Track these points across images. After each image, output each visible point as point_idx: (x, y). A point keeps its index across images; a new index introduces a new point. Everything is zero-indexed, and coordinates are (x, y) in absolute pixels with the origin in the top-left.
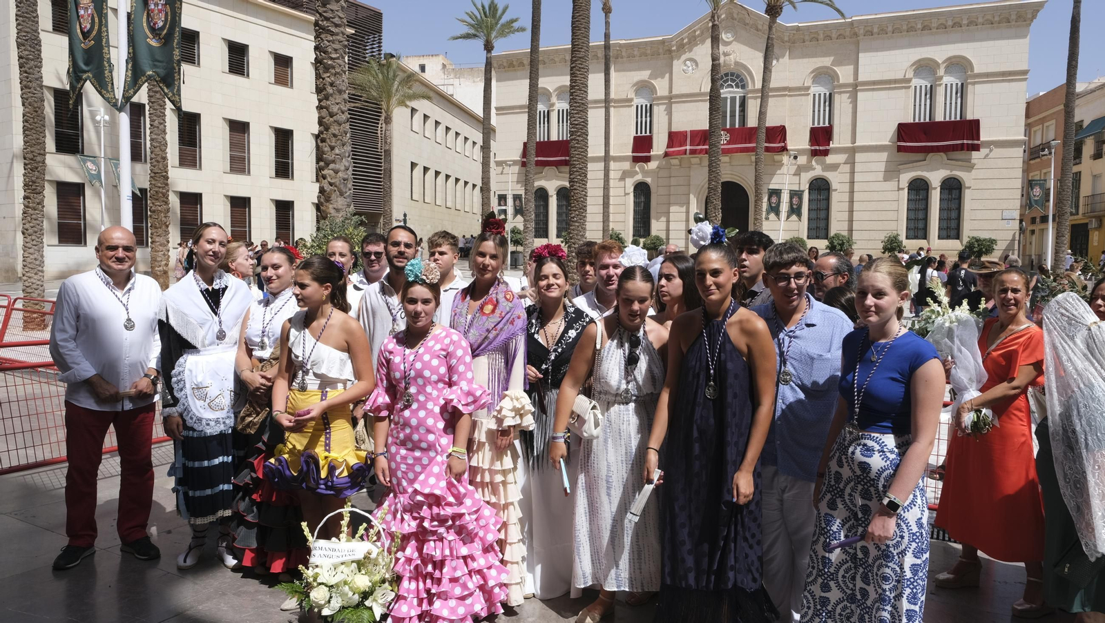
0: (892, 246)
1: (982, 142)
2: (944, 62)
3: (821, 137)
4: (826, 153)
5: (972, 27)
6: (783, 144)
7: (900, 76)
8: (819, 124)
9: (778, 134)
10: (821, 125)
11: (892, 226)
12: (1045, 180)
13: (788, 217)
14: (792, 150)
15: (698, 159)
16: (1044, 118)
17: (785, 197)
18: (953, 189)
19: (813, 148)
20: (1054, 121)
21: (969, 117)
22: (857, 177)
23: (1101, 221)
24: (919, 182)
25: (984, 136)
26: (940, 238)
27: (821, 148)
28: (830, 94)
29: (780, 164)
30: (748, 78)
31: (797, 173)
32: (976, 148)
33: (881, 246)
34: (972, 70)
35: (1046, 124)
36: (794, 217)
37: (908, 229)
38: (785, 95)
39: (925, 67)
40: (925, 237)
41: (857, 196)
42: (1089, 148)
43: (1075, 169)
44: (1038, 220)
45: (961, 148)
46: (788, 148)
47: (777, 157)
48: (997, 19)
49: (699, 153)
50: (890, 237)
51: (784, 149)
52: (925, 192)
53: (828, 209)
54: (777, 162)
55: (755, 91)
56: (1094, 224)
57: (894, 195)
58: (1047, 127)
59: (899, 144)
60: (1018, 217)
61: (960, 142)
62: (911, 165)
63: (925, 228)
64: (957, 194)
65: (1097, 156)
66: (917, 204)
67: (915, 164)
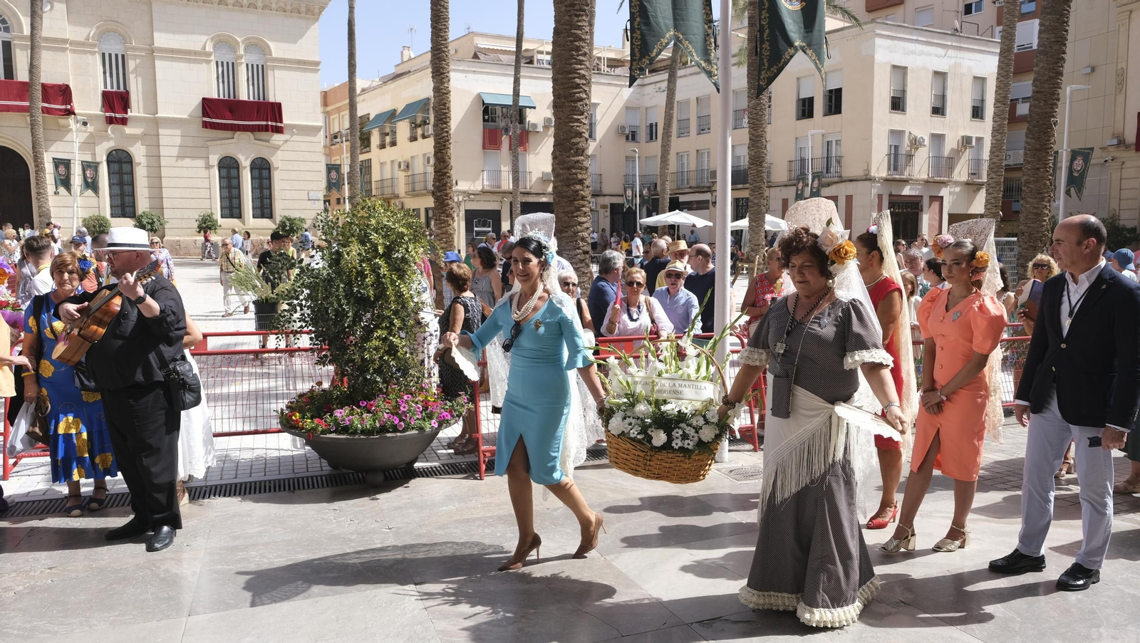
0: (206, 226)
1: (285, 125)
2: (243, 42)
3: (116, 103)
4: (124, 122)
5: (267, 11)
6: (69, 107)
7: (198, 48)
8: (112, 87)
9: (62, 93)
10: (115, 89)
11: (206, 204)
12: (340, 165)
13: (81, 193)
14: (81, 115)
16: (340, 107)
17: (76, 171)
18: (262, 169)
19: (108, 114)
21: (272, 99)
22: (163, 151)
24: (229, 160)
25: (287, 119)
26: (254, 217)
27: (118, 115)
28: (123, 56)
29: (67, 130)
30: (14, 20)
31: (90, 144)
32: (279, 130)
33: (196, 224)
34: (271, 54)
36: (90, 192)
37: (222, 208)
38: (64, 50)
39: (223, 43)
40: (240, 216)
41: (164, 172)
42: (375, 139)
43: (362, 157)
45: (266, 129)
46: (76, 112)
47: (62, 121)
48: (289, 7)
50: (204, 216)
51: (70, 112)
52: (236, 170)
53: (132, 184)
54: (63, 127)
55: (23, 38)
57: (204, 173)
59: (205, 119)
60: (322, 198)
61: (264, 123)
62: (219, 142)
63: (239, 207)
64: (267, 175)
65: (382, 146)
66: (229, 182)
67: (223, 142)
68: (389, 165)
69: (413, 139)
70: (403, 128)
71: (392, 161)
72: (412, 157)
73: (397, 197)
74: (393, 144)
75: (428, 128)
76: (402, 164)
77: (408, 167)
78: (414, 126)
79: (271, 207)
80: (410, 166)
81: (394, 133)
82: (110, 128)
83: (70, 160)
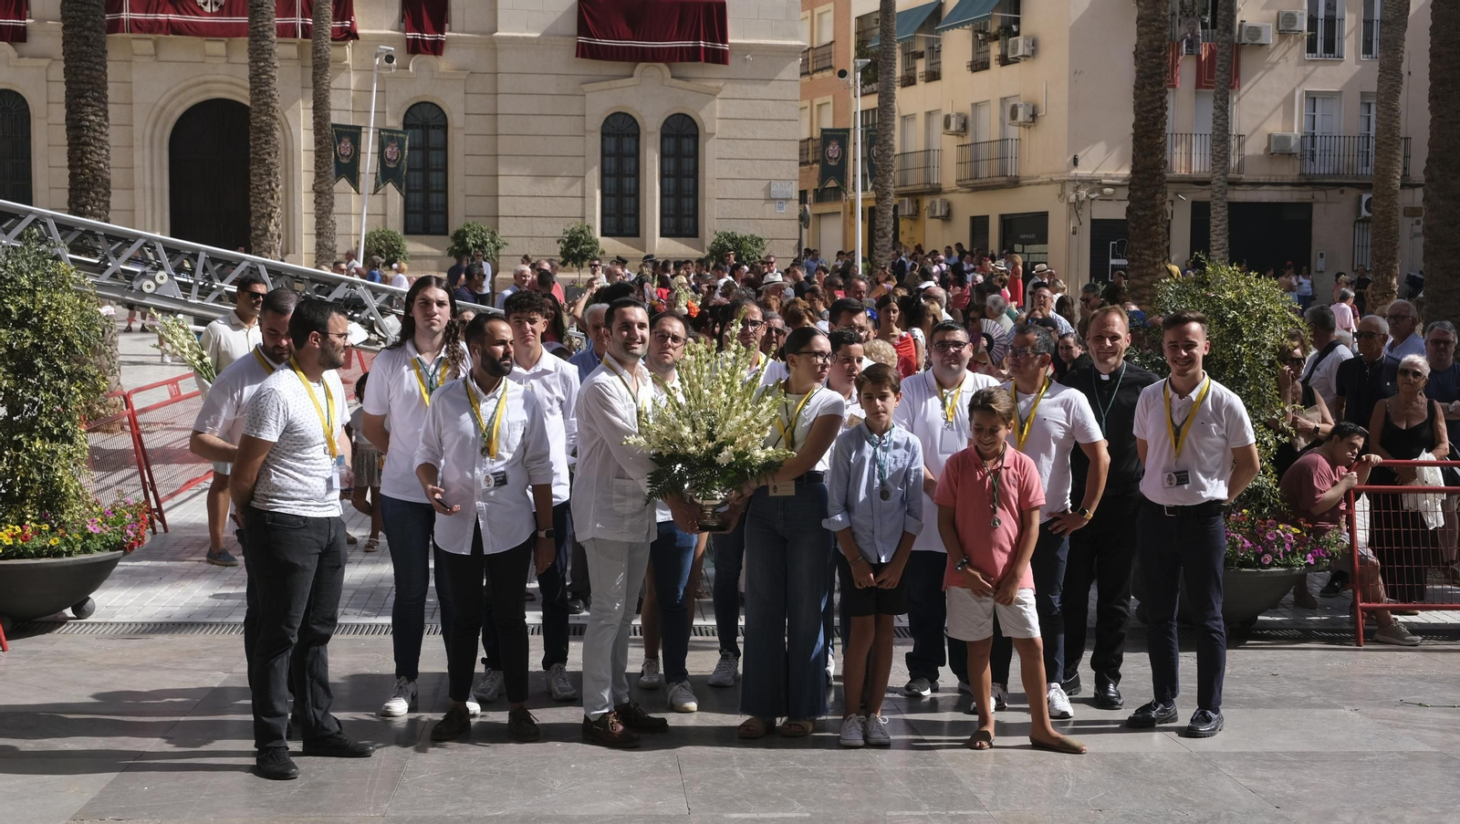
0: (578, 250)
1: (732, 45)
3: (425, 12)
4: (436, 48)
6: (347, 24)
11: (575, 208)
12: (848, 130)
13: (377, 189)
14: (374, 40)
15: (150, 44)
17: (369, 144)
19: (410, 35)
20: (831, 6)
22: (505, 104)
23: (917, 202)
24: (620, 119)
25: (735, 36)
26: (662, 235)
27: (427, 37)
29: (339, 66)
32: (719, 58)
33: (557, 246)
35: (817, 10)
37: (604, 215)
40: (636, 233)
41: (505, 145)
44: (810, 196)
45: (693, 55)
46: (359, 33)
47: (334, 51)
49: (151, 31)
50: (571, 232)
51: (351, 34)
52: (633, 141)
53: (444, 169)
54: (337, 62)
56: (907, 208)
57: (575, 146)
58: (820, 15)
59: (582, 39)
60: (796, 195)
61: (690, 44)
62: (605, 85)
63: (636, 213)
64: (692, 148)
65: (909, 81)
66: (620, 165)
67: (613, 83)
68: (921, 120)
69: (979, 65)
70: (957, 45)
71: (929, 114)
72: (975, 105)
73: (937, 191)
74: (933, 76)
75: (1016, 43)
76: (953, 121)
77: (965, 126)
78: (982, 37)
79: (695, 213)
80: (971, 125)
81: (935, 52)
82: (414, 63)
83: (360, 128)
